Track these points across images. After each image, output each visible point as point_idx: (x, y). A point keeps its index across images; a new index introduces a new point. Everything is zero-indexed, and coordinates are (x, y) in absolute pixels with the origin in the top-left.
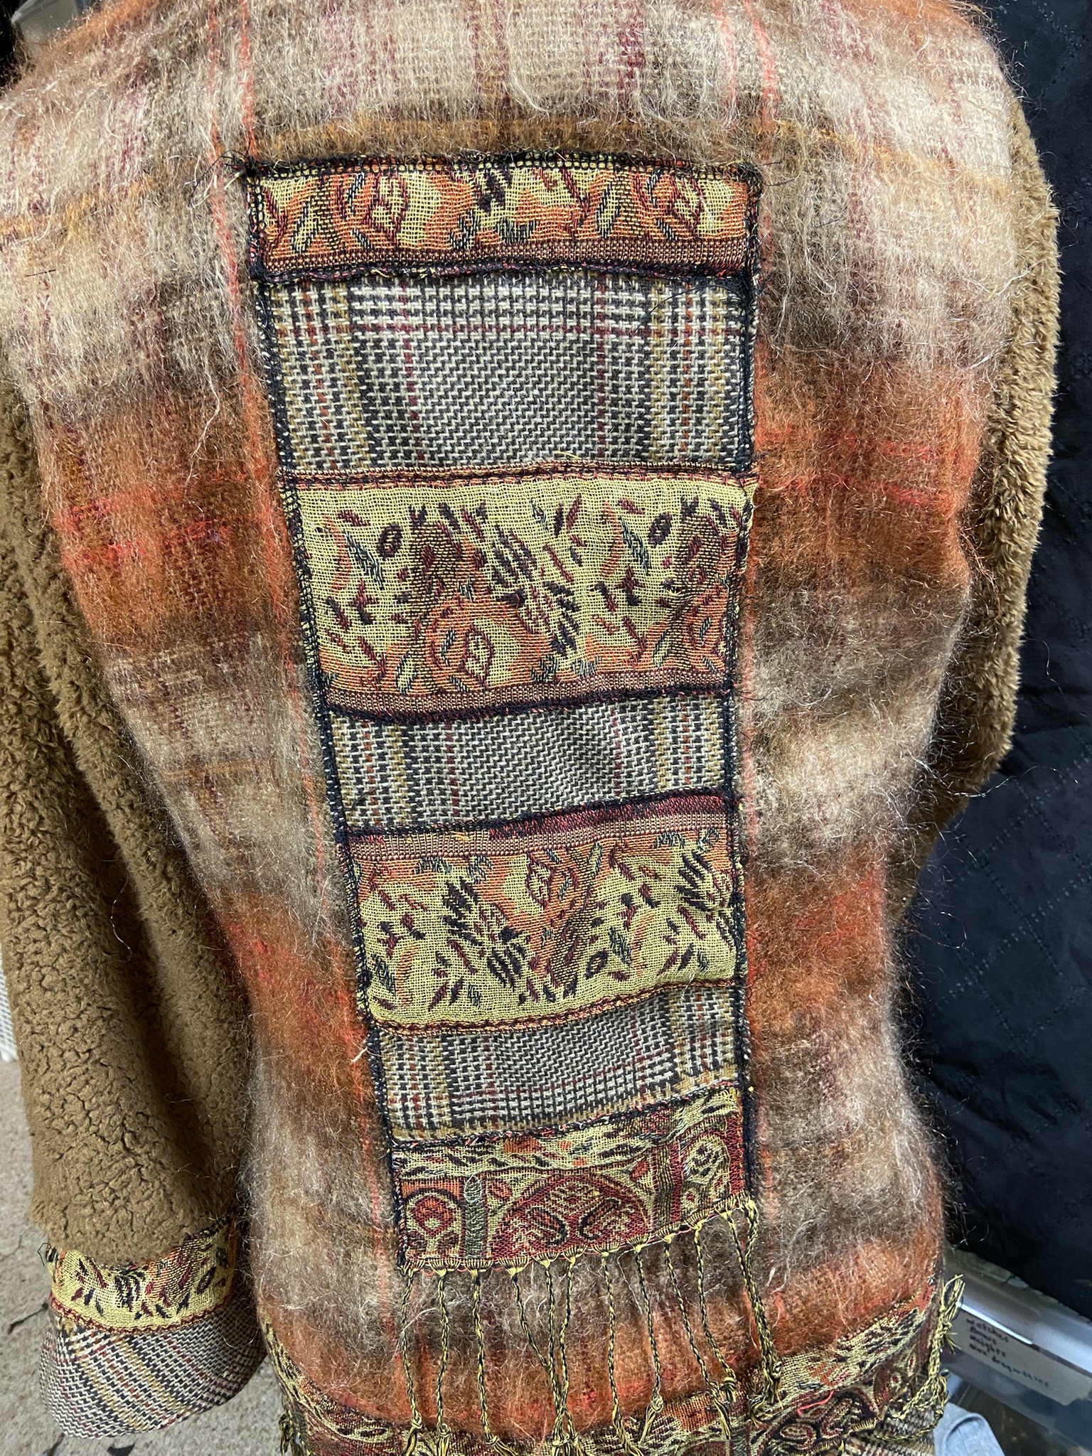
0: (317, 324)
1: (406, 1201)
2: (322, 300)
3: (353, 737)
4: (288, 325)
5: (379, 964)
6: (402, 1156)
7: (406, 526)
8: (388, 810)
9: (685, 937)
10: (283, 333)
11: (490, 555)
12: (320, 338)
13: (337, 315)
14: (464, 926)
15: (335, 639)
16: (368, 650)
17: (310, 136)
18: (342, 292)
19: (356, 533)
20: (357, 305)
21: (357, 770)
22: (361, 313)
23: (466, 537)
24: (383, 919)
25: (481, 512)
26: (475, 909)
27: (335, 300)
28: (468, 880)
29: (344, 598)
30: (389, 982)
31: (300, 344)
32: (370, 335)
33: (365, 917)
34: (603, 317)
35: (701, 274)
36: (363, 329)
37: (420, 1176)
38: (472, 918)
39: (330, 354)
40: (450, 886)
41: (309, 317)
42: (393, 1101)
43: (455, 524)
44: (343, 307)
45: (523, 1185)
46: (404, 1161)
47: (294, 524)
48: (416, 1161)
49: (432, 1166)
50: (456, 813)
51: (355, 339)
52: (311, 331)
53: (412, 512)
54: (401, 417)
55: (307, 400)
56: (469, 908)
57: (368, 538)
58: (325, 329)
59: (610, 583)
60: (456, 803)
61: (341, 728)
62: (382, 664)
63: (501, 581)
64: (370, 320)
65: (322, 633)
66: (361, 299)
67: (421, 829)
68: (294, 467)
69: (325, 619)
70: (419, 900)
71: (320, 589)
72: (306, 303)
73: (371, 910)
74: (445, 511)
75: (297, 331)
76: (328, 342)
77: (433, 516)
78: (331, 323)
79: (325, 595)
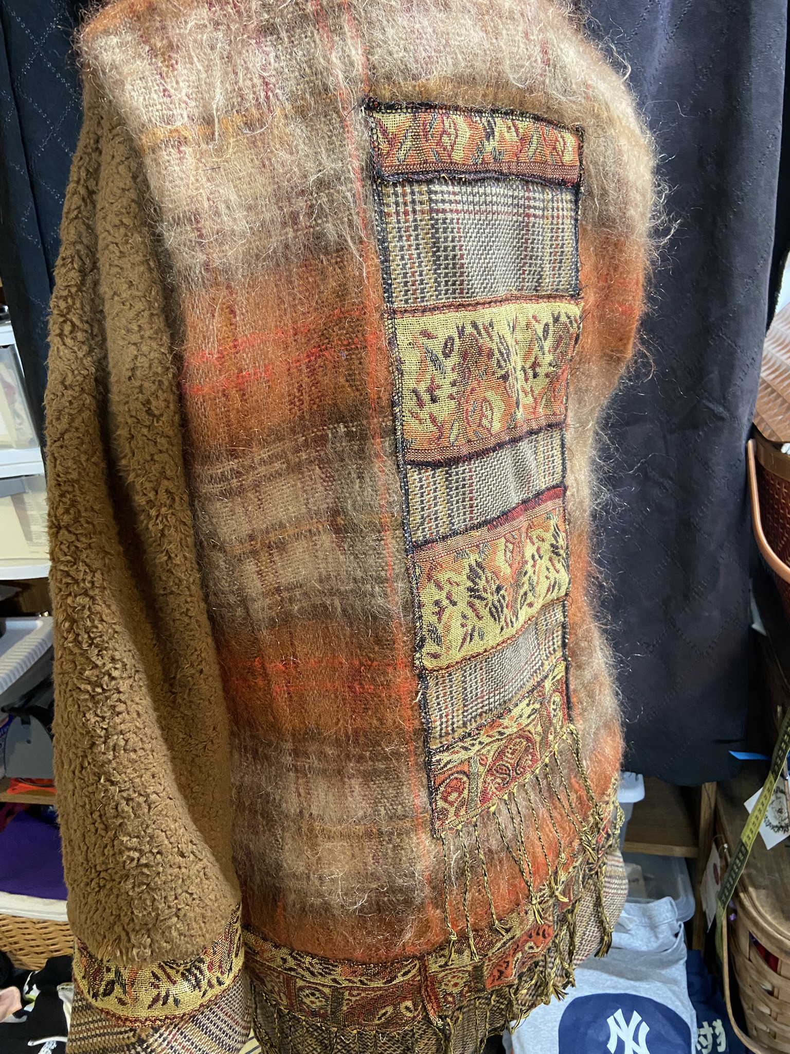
0: (409, 208)
1: (437, 789)
2: (413, 193)
3: (421, 479)
4: (393, 209)
5: (433, 631)
6: (438, 757)
7: (456, 336)
8: (437, 526)
9: (553, 575)
10: (389, 215)
11: (496, 351)
12: (411, 218)
13: (421, 203)
14: (478, 590)
15: (415, 416)
16: (433, 420)
17: (408, 87)
18: (424, 188)
19: (430, 343)
20: (433, 197)
21: (422, 502)
22: (436, 202)
23: (484, 341)
24: (437, 598)
25: (491, 325)
26: (484, 578)
27: (421, 193)
28: (480, 560)
29: (422, 388)
30: (438, 641)
31: (399, 222)
32: (441, 216)
33: (424, 599)
34: (529, 207)
35: (561, 184)
36: (438, 211)
37: (449, 766)
38: (482, 583)
39: (416, 229)
40: (470, 566)
41: (405, 204)
42: (435, 721)
43: (479, 333)
44: (425, 198)
45: (492, 753)
46: (439, 761)
47: (392, 341)
48: (445, 757)
49: (455, 757)
50: (471, 518)
51: (431, 219)
52: (406, 213)
53: (458, 327)
54: (454, 268)
55: (402, 258)
56: (480, 578)
57: (436, 346)
58: (414, 212)
59: (527, 366)
60: (471, 512)
61: (414, 476)
62: (440, 429)
63: (500, 367)
64: (441, 206)
65: (407, 413)
66: (436, 192)
67: (455, 533)
68: (392, 303)
69: (409, 403)
70: (456, 580)
71: (409, 383)
72: (404, 195)
73: (428, 594)
74: (475, 325)
75: (397, 213)
76: (415, 220)
77: (469, 329)
78: (418, 208)
79: (412, 386)
